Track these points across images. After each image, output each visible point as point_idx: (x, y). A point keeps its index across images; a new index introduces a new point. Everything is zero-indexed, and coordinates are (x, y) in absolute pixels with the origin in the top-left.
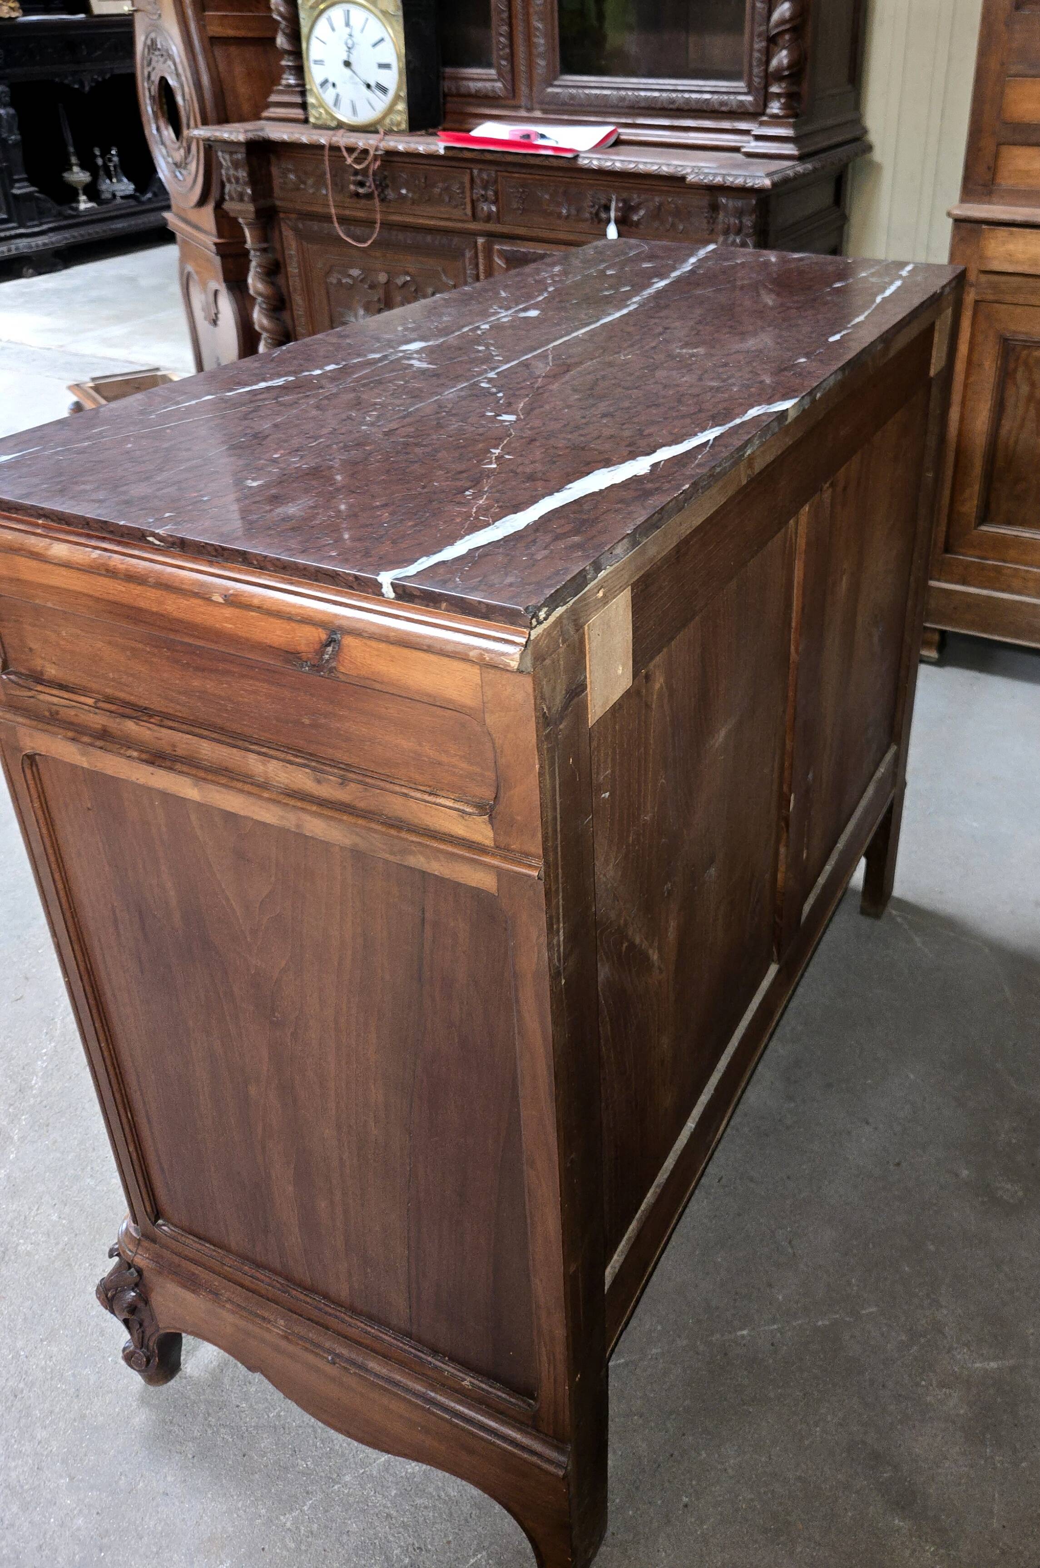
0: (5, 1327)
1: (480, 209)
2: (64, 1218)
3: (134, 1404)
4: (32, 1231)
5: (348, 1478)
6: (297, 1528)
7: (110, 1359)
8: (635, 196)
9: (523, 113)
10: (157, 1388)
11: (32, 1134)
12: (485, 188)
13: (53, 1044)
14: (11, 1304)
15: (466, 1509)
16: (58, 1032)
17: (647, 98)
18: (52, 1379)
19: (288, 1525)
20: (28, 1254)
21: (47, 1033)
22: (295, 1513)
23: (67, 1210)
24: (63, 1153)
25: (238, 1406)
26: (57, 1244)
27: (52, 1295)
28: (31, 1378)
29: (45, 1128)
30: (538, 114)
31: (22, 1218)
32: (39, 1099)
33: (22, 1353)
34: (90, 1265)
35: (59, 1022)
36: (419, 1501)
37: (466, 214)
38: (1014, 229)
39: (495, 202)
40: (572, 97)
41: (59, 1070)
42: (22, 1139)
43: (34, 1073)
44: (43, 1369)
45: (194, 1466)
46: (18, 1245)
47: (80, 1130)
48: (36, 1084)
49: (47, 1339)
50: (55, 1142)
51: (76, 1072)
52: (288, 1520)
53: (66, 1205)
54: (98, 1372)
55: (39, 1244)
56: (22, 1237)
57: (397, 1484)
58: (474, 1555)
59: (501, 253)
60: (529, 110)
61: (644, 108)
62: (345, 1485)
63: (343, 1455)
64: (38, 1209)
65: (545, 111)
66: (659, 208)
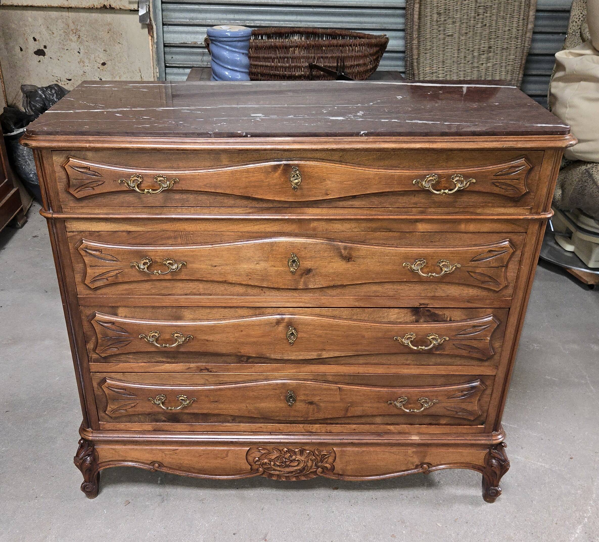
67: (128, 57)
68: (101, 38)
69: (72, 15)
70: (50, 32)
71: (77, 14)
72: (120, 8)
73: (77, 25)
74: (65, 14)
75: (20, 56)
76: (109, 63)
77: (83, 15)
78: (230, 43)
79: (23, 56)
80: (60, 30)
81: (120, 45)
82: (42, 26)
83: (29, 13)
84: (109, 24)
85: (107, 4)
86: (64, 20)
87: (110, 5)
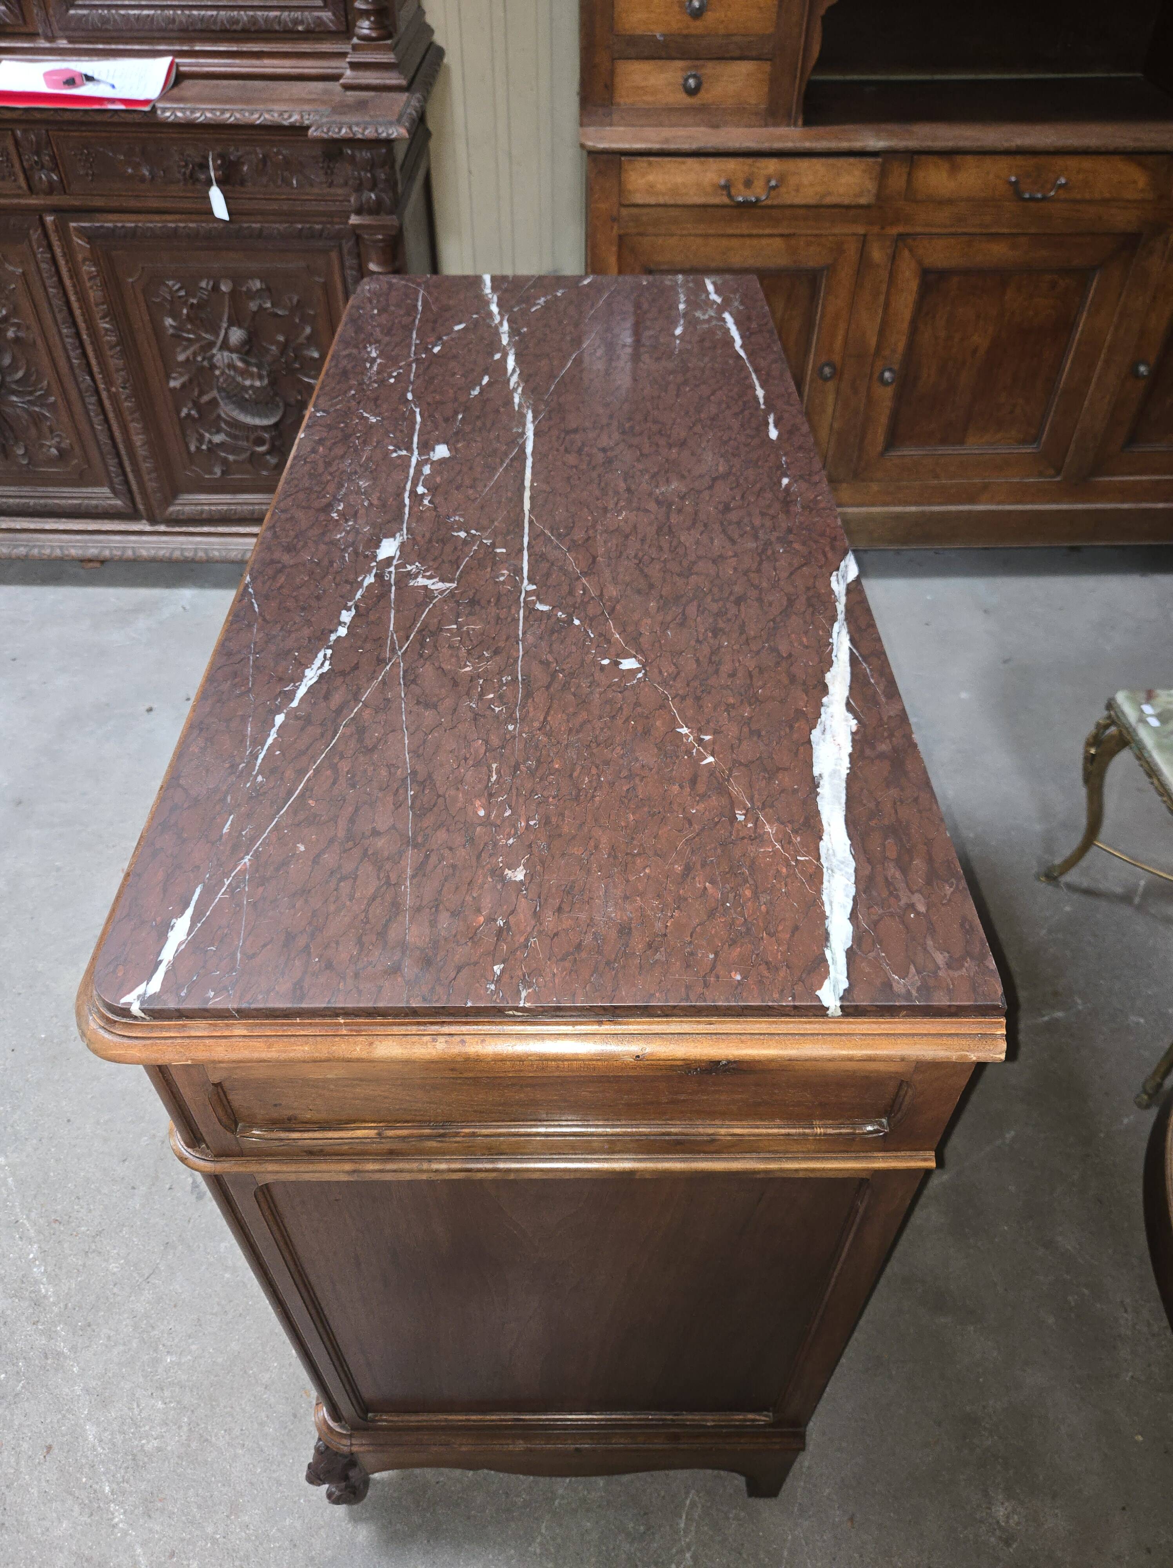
0: (184, 1523)
1: (37, 178)
2: (170, 1402)
3: (349, 1525)
4: (147, 1428)
7: (302, 1501)
8: (232, 149)
9: (43, 44)
10: (361, 1504)
11: (80, 1341)
12: (38, 153)
13: (36, 1246)
14: (176, 1500)
16: (32, 1231)
17: (202, 19)
18: (261, 1544)
20: (159, 1449)
21: (21, 1238)
23: (167, 1393)
24: (124, 1344)
25: (438, 1483)
26: (180, 1427)
27: (208, 1474)
28: (242, 1553)
29: (89, 1329)
30: (63, 43)
31: (128, 1420)
32: (62, 1305)
33: (218, 1536)
34: (225, 1431)
35: (25, 1221)
37: (20, 188)
38: (651, 159)
39: (55, 168)
40: (104, 20)
41: (60, 1268)
42: (74, 1349)
43: (37, 1282)
44: (248, 1539)
45: (434, 1548)
46: (142, 1446)
47: (126, 1316)
48: (47, 1291)
49: (231, 1513)
50: (109, 1338)
51: (80, 1263)
53: (162, 1390)
54: (299, 1517)
55: (163, 1436)
56: (141, 1438)
59: (81, 231)
60: (51, 39)
61: (202, 31)
62: (563, 1497)
64: (138, 1406)
65: (70, 41)
66: (264, 160)
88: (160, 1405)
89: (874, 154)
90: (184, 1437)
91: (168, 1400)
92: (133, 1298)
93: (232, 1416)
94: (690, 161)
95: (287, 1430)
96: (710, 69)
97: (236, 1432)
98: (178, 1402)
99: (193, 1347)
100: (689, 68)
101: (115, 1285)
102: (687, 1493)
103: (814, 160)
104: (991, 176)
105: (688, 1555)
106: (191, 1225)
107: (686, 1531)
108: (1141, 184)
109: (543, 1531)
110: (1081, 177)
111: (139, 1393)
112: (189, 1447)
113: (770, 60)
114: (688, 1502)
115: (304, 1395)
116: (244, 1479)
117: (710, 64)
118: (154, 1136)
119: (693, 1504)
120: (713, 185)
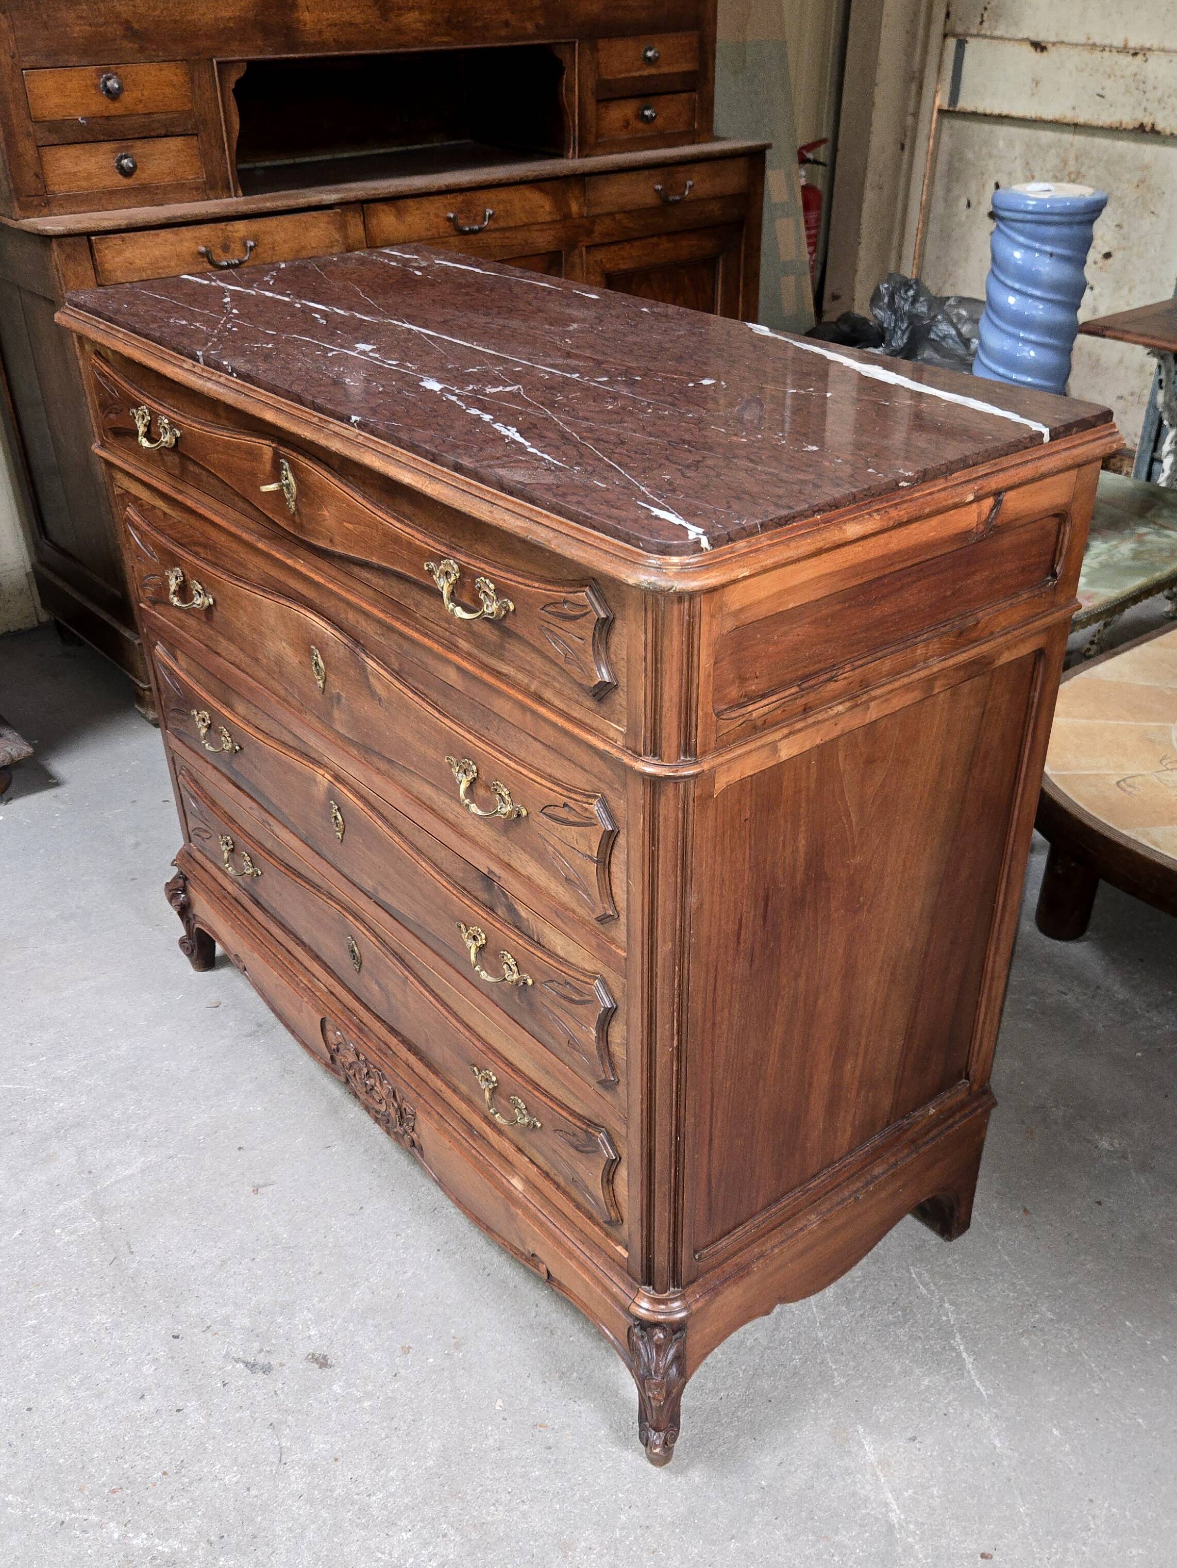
2: (414, 1526)
5: (820, 1334)
6: (848, 1375)
10: (673, 1459)
13: (112, 1525)
15: (873, 1269)
16: (92, 1517)
19: (843, 1381)
21: (84, 1531)
22: (836, 1374)
23: (403, 1523)
26: (445, 1535)
32: (203, 1545)
35: (74, 1516)
36: (857, 1295)
38: (124, 235)
43: (149, 1549)
45: (764, 1440)
48: (171, 1547)
50: (290, 1529)
52: (839, 1381)
53: (395, 1524)
57: (838, 1305)
58: (911, 1273)
62: (825, 1337)
63: (800, 1334)
67: (1162, 246)
68: (1120, 198)
69: (1080, 140)
70: (1028, 174)
71: (1090, 139)
72: (1172, 134)
73: (1082, 164)
74: (1067, 137)
75: (963, 218)
76: (1118, 255)
77: (1101, 142)
78: (1019, 225)
79: (968, 217)
80: (1047, 171)
81: (1154, 218)
82: (1018, 162)
83: (1004, 131)
84: (1146, 167)
85: (1147, 121)
86: (1061, 151)
87: (1153, 125)
88: (405, 1536)
89: (330, 207)
90: (458, 1539)
91: (410, 1527)
92: (281, 1485)
93: (487, 1490)
94: (163, 233)
95: (552, 1462)
96: (140, 148)
97: (505, 1497)
98: (422, 1520)
99: (392, 1474)
100: (119, 150)
101: (248, 1489)
102: (908, 1271)
103: (281, 218)
104: (432, 216)
105: (947, 1305)
106: (282, 1397)
107: (932, 1293)
108: (548, 207)
109: (834, 1367)
110: (501, 207)
111: (372, 1544)
112: (470, 1540)
113: (196, 135)
114: (914, 1276)
115: (541, 1429)
116: (549, 1521)
117: (139, 143)
118: (156, 1360)
119: (920, 1275)
120: (193, 253)
